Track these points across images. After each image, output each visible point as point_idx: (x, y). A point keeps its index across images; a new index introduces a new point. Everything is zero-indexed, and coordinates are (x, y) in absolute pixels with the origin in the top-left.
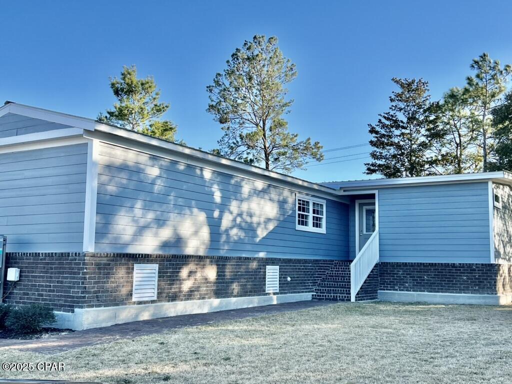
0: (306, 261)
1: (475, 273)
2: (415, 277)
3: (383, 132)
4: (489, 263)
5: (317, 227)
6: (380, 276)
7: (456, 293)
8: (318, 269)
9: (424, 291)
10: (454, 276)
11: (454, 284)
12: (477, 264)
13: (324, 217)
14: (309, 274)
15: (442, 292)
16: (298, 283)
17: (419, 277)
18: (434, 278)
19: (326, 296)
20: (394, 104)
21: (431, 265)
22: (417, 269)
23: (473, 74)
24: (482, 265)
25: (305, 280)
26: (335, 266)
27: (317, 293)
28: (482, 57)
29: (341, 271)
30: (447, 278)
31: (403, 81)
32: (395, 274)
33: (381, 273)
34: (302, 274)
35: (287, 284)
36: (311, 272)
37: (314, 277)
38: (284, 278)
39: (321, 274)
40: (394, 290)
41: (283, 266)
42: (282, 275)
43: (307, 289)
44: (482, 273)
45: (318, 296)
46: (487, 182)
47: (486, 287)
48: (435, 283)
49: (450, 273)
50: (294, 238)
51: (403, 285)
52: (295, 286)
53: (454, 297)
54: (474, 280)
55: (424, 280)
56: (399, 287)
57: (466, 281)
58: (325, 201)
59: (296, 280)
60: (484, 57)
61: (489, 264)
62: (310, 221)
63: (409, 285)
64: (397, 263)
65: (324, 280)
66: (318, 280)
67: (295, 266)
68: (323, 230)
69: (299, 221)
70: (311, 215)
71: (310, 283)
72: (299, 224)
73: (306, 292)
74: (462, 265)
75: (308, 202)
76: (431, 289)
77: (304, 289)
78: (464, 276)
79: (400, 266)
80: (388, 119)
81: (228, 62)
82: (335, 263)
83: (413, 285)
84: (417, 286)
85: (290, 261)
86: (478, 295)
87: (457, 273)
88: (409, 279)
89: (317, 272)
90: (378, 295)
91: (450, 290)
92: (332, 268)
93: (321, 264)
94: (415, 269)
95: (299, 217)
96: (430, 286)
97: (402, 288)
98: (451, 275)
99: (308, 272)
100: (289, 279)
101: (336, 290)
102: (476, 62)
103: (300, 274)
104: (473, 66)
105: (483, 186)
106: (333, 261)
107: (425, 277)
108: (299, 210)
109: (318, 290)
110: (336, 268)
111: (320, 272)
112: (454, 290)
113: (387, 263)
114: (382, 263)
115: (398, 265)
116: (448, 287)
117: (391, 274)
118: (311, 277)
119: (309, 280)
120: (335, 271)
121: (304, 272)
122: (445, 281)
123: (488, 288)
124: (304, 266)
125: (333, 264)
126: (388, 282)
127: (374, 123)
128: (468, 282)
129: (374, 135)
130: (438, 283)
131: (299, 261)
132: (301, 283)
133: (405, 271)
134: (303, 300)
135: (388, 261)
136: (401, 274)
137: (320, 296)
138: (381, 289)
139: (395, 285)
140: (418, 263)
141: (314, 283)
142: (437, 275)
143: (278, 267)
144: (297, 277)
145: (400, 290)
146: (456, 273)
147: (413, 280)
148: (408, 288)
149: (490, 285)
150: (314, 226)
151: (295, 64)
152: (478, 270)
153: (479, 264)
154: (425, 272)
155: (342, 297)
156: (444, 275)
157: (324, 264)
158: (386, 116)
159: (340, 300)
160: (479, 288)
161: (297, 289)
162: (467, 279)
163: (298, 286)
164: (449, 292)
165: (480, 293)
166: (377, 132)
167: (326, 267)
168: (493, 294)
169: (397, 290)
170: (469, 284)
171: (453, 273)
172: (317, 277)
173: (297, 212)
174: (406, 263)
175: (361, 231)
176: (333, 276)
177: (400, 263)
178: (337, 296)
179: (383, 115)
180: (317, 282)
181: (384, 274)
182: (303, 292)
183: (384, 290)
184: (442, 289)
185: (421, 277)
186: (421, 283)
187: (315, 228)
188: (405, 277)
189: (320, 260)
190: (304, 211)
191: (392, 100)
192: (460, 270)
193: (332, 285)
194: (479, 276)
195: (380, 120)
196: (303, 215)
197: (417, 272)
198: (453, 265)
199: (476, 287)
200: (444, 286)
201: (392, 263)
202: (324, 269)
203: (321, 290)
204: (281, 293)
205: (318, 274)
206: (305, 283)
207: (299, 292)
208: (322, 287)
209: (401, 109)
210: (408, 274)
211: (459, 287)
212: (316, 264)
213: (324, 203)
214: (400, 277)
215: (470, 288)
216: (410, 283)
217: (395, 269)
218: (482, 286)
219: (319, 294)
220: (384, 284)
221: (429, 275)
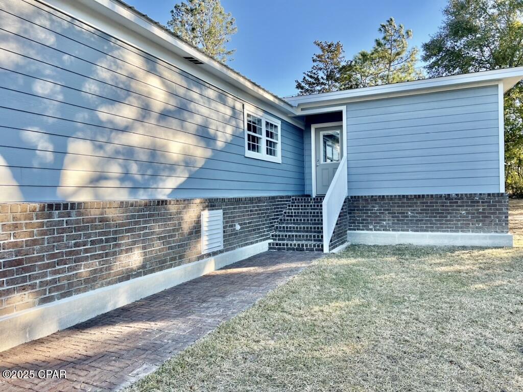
0: (259, 200)
1: (478, 206)
2: (395, 213)
3: (307, 87)
4: (497, 192)
5: (271, 154)
6: (349, 213)
7: (451, 231)
8: (275, 208)
9: (408, 231)
10: (448, 210)
11: (449, 220)
12: (481, 194)
13: (279, 142)
14: (264, 217)
15: (432, 231)
16: (249, 231)
17: (400, 213)
18: (421, 213)
19: (287, 245)
20: (315, 64)
21: (418, 197)
22: (399, 203)
23: (380, 36)
24: (489, 195)
25: (259, 225)
26: (292, 203)
27: (274, 239)
28: (389, 21)
29: (302, 209)
30: (439, 213)
31: (324, 44)
32: (369, 210)
33: (351, 210)
34: (255, 218)
35: (236, 234)
36: (266, 213)
37: (270, 220)
38: (231, 226)
39: (278, 215)
40: (367, 230)
41: (229, 209)
42: (227, 222)
43: (262, 236)
44: (488, 206)
45: (277, 244)
46: (497, 86)
47: (493, 223)
48: (422, 220)
49: (443, 206)
50: (243, 168)
51: (378, 223)
52: (246, 236)
53: (450, 237)
54: (476, 215)
55: (407, 217)
56: (375, 227)
57: (464, 217)
58: (280, 122)
59: (248, 227)
60: (390, 21)
61: (498, 194)
62: (263, 145)
63: (388, 224)
64: (372, 196)
65: (281, 221)
66: (275, 222)
67: (245, 208)
68: (278, 158)
69: (249, 144)
70: (264, 138)
71: (266, 227)
72: (249, 149)
73: (261, 241)
74: (460, 196)
75: (260, 121)
76: (417, 227)
77: (258, 237)
78: (462, 210)
79: (375, 200)
80: (311, 77)
81: (172, 12)
82: (293, 199)
83: (393, 223)
84: (399, 224)
85: (238, 201)
86: (482, 234)
87: (453, 206)
88: (387, 216)
89: (274, 212)
90: (348, 237)
91: (442, 228)
92: (289, 206)
93: (278, 201)
94: (395, 203)
95: (249, 140)
96: (415, 224)
97: (378, 228)
98: (443, 210)
99: (262, 213)
100: (238, 227)
101: (300, 236)
102: (383, 26)
103: (253, 218)
104: (380, 30)
105: (490, 92)
106: (290, 197)
107: (410, 213)
108: (249, 129)
109: (276, 236)
110: (295, 206)
111: (277, 212)
112: (448, 227)
113: (359, 197)
114: (352, 197)
115: (373, 199)
116: (440, 224)
117: (363, 210)
118: (266, 220)
119: (264, 224)
120: (294, 209)
121: (258, 214)
122: (435, 217)
123: (497, 224)
124: (258, 206)
125: (290, 201)
126: (359, 220)
127: (300, 80)
128: (468, 217)
129: (300, 90)
130: (426, 220)
131: (251, 200)
132: (254, 230)
133: (382, 206)
134: (258, 252)
135: (360, 195)
136: (377, 210)
137: (280, 244)
138: (350, 229)
139: (368, 223)
140: (399, 196)
141: (269, 227)
142: (425, 210)
143: (220, 212)
144: (249, 223)
145: (375, 230)
146: (451, 206)
147: (393, 217)
148: (386, 226)
149: (499, 221)
150: (267, 154)
151: (234, 19)
152: (483, 202)
153: (484, 194)
154: (410, 207)
155: (310, 245)
156: (435, 210)
157: (281, 201)
158: (309, 74)
159: (307, 250)
160: (483, 224)
161: (249, 240)
162: (467, 213)
163: (250, 235)
164: (440, 231)
165: (484, 232)
166: (302, 88)
167: (282, 204)
168: (503, 232)
169: (371, 230)
170: (468, 220)
171: (447, 206)
172: (273, 219)
173: (247, 132)
174: (383, 196)
175: (317, 161)
176: (292, 216)
177: (376, 196)
178: (303, 245)
179: (307, 73)
180: (273, 226)
181: (354, 210)
182: (257, 242)
183: (355, 230)
184: (432, 227)
185: (404, 213)
186: (403, 220)
187: (269, 156)
188: (383, 213)
189: (277, 197)
190: (255, 132)
191: (314, 61)
192: (457, 202)
193: (294, 228)
194: (483, 209)
195: (305, 77)
196: (254, 137)
197: (398, 207)
198: (448, 197)
199: (479, 224)
200: (435, 224)
201: (365, 196)
202: (281, 208)
203: (279, 236)
204: (227, 250)
205: (275, 215)
206: (259, 229)
207: (252, 243)
208: (280, 231)
209: (321, 69)
210: (388, 210)
211: (455, 224)
212: (271, 202)
213: (278, 123)
214: (375, 213)
215: (471, 225)
216: (389, 220)
217: (368, 204)
218: (487, 222)
219: (277, 242)
220: (354, 223)
221: (414, 210)
